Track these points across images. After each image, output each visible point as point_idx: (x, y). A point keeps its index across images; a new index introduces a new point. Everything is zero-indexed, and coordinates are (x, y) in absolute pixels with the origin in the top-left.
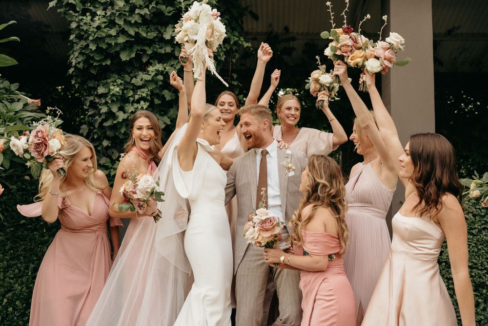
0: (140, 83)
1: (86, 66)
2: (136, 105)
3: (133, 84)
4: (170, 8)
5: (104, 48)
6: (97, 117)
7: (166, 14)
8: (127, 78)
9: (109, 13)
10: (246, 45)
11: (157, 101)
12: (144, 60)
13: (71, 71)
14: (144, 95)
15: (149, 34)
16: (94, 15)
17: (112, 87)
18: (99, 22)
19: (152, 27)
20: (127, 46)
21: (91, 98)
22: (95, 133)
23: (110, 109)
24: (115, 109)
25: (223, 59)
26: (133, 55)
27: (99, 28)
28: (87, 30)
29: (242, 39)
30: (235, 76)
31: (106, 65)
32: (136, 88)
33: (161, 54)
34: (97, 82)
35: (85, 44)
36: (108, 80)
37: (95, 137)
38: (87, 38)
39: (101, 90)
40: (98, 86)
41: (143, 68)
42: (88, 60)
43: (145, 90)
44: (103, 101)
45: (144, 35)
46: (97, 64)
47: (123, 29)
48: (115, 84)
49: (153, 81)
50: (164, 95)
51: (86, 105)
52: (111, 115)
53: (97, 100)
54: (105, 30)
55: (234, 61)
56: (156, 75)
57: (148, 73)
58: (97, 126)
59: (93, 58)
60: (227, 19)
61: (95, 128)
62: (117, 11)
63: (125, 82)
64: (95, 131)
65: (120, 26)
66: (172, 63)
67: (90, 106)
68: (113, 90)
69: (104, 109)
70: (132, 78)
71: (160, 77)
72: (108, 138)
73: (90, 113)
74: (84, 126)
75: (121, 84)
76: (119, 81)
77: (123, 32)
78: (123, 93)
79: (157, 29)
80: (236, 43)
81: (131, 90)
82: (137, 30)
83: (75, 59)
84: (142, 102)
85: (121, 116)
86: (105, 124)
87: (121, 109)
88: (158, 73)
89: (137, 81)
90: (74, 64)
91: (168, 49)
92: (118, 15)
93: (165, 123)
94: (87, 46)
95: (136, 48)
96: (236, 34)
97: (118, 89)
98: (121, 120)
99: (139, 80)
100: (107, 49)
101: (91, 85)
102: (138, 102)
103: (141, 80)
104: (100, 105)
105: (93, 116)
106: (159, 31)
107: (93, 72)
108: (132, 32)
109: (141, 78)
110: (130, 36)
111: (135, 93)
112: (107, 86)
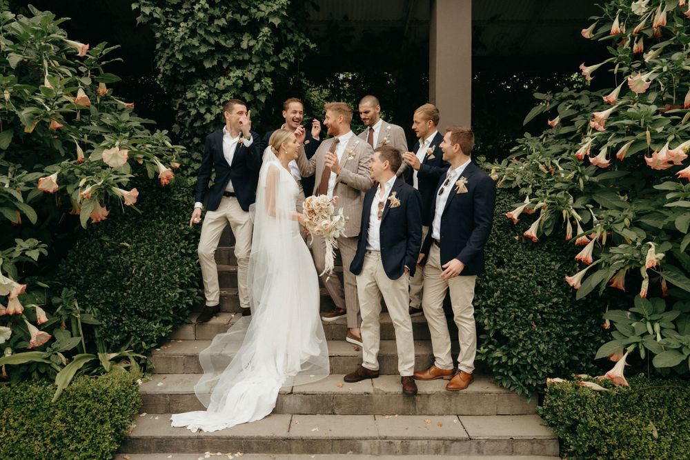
0: (223, 88)
1: (173, 74)
3: (217, 89)
4: (245, 17)
5: (189, 56)
6: (186, 118)
7: (242, 24)
8: (212, 84)
9: (190, 24)
10: (312, 46)
12: (225, 66)
13: (160, 76)
15: (228, 41)
16: (177, 25)
17: (199, 92)
18: (183, 33)
19: (229, 35)
20: (209, 55)
21: (180, 101)
22: (187, 131)
23: (198, 111)
24: (202, 110)
25: (293, 61)
26: (215, 63)
27: (183, 39)
28: (172, 39)
29: (308, 41)
30: (303, 74)
31: (192, 72)
33: (239, 60)
34: (183, 87)
35: (170, 53)
36: (195, 86)
37: (187, 135)
38: (173, 47)
39: (189, 95)
40: (186, 91)
41: (225, 73)
42: (176, 67)
43: (229, 94)
44: (192, 105)
45: (223, 44)
46: (184, 71)
47: (205, 38)
48: (201, 88)
49: (235, 85)
50: (244, 98)
51: (176, 107)
52: (200, 116)
53: (186, 103)
54: (190, 41)
55: (302, 60)
56: (237, 80)
57: (229, 78)
58: (187, 126)
59: (179, 66)
60: (293, 21)
61: (185, 127)
62: (197, 21)
63: (210, 87)
64: (186, 130)
65: (201, 35)
66: (250, 68)
67: (179, 108)
68: (200, 95)
69: (193, 112)
70: (215, 84)
71: (240, 82)
72: (198, 136)
73: (179, 114)
74: (175, 125)
75: (206, 88)
76: (205, 86)
77: (204, 41)
78: (209, 97)
79: (233, 36)
80: (303, 45)
81: (215, 93)
82: (217, 40)
83: (163, 66)
85: (209, 117)
86: (195, 125)
87: (208, 111)
88: (239, 78)
89: (220, 86)
90: (162, 70)
91: (247, 57)
92: (200, 25)
94: (173, 55)
95: (218, 56)
96: (303, 35)
97: (204, 94)
98: (209, 122)
99: (221, 84)
100: (191, 57)
101: (178, 89)
103: (224, 84)
104: (190, 108)
105: (183, 117)
106: (235, 38)
107: (181, 78)
108: (212, 41)
109: (223, 82)
110: (210, 44)
111: (220, 97)
112: (194, 91)
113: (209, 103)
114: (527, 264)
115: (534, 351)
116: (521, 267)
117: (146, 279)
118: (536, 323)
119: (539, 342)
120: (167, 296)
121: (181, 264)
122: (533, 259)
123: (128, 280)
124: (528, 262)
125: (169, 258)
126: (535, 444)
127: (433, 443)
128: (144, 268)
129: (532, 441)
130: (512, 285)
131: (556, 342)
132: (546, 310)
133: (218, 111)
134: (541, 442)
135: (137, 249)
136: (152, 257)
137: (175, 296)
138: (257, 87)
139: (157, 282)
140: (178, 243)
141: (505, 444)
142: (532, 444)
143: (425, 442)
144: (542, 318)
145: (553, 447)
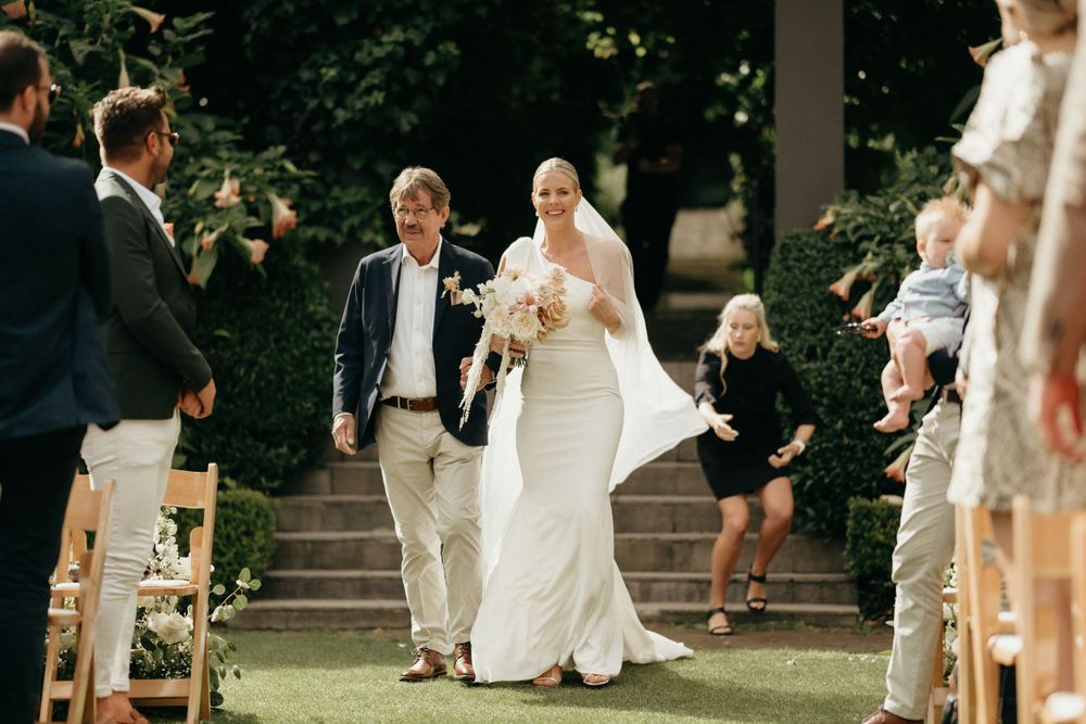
0: (368, 61)
1: (275, 35)
2: (366, 99)
3: (357, 63)
6: (296, 115)
11: (396, 88)
12: (371, 20)
13: (248, 38)
14: (376, 81)
21: (284, 82)
23: (321, 103)
24: (329, 104)
26: (355, 15)
31: (311, 32)
32: (363, 71)
33: (397, 9)
36: (315, 56)
39: (306, 75)
40: (298, 66)
41: (372, 33)
43: (376, 73)
44: (310, 91)
46: (296, 31)
48: (327, 62)
49: (390, 56)
51: (275, 93)
52: (323, 113)
53: (296, 87)
56: (394, 47)
57: (380, 44)
67: (282, 96)
68: (326, 74)
69: (312, 104)
70: (353, 54)
71: (401, 50)
73: (284, 107)
75: (336, 62)
76: (333, 58)
78: (342, 77)
83: (255, 20)
84: (375, 93)
85: (341, 115)
86: (313, 128)
87: (339, 103)
88: (396, 43)
89: (359, 56)
90: (254, 27)
93: (410, 123)
97: (332, 72)
99: (365, 54)
101: (282, 61)
102: (369, 91)
103: (369, 55)
104: (305, 95)
105: (289, 112)
107: (289, 43)
109: (368, 51)
111: (361, 77)
112: (315, 66)
113: (341, 89)
114: (850, 354)
115: (838, 470)
116: (841, 359)
117: (263, 384)
118: (849, 436)
119: (850, 460)
120: (298, 408)
121: (315, 363)
122: (862, 348)
123: (233, 387)
124: (854, 352)
125: (296, 352)
126: (826, 589)
127: (684, 587)
128: (257, 368)
129: (821, 584)
130: (821, 385)
131: (873, 461)
132: (867, 418)
133: (359, 105)
134: (833, 585)
135: (242, 341)
136: (268, 351)
137: (309, 409)
138: (430, 59)
139: (280, 389)
140: (307, 332)
141: (783, 589)
142: (822, 587)
143: (673, 585)
144: (861, 430)
145: (848, 591)
